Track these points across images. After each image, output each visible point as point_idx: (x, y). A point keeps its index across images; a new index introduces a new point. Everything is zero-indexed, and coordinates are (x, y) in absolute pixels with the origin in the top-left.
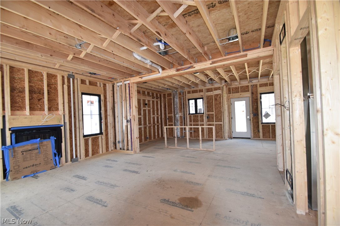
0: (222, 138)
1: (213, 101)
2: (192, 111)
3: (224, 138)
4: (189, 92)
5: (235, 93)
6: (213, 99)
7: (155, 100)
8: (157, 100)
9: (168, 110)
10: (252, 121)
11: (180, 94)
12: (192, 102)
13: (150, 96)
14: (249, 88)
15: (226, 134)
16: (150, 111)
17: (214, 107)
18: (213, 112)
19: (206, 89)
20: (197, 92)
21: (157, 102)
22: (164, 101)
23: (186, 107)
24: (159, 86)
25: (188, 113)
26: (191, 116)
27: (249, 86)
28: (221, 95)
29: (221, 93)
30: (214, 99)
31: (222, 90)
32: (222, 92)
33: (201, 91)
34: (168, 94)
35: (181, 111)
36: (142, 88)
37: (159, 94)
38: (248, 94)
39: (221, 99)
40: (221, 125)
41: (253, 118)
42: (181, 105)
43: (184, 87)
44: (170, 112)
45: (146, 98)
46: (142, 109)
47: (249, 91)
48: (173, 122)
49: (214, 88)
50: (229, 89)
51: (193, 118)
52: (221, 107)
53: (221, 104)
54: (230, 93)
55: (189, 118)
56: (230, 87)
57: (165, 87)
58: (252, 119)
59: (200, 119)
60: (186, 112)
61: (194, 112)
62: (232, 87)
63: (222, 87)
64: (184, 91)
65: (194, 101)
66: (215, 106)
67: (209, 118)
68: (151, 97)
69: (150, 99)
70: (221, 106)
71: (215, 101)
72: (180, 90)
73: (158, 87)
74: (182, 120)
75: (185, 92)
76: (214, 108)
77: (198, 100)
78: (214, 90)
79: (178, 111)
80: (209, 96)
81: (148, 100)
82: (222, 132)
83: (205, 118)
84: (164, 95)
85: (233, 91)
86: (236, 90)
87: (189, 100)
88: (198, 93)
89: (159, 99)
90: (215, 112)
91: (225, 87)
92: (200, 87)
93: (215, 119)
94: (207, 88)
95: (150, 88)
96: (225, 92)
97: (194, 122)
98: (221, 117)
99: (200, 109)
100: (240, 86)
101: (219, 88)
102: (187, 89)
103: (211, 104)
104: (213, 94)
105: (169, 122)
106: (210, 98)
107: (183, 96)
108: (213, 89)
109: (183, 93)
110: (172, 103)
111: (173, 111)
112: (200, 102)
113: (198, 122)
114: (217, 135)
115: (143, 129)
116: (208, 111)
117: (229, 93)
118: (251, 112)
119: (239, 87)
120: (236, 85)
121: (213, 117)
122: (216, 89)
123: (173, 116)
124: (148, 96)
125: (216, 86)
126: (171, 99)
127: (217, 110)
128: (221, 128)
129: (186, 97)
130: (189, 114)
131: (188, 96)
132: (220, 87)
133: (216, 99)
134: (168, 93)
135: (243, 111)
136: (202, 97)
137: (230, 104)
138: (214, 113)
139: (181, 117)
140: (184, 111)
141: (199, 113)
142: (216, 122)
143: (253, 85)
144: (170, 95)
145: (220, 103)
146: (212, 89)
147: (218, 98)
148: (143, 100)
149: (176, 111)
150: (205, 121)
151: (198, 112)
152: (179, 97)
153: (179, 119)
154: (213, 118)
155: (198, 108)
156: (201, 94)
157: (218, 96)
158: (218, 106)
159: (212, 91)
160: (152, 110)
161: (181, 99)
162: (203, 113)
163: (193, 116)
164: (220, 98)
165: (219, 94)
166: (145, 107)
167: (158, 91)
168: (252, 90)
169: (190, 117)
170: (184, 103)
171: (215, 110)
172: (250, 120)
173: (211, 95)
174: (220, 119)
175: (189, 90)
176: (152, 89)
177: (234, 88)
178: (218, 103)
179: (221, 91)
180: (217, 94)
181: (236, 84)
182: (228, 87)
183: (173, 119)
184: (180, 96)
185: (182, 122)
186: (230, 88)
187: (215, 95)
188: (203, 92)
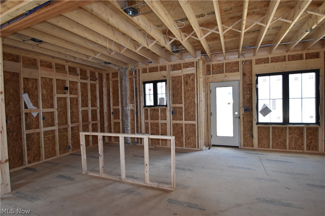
0: (195, 147)
1: (181, 86)
2: (150, 102)
3: (198, 148)
4: (145, 71)
5: (217, 73)
6: (181, 83)
7: (89, 82)
8: (93, 82)
9: (113, 100)
10: (242, 120)
11: (131, 74)
12: (149, 87)
13: (77, 75)
14: (239, 66)
15: (202, 141)
16: (77, 101)
17: (183, 95)
18: (182, 103)
19: (171, 65)
20: (157, 71)
21: (93, 87)
22: (107, 84)
23: (140, 95)
24: (88, 57)
25: (142, 105)
26: (147, 109)
27: (238, 62)
28: (195, 76)
29: (194, 72)
30: (184, 83)
31: (197, 67)
32: (197, 71)
33: (163, 68)
34: (113, 74)
35: (132, 102)
36: (53, 57)
37: (97, 74)
38: (238, 76)
39: (194, 83)
40: (194, 125)
41: (243, 115)
42: (132, 91)
43: (136, 62)
44: (116, 103)
45: (67, 76)
46: (56, 96)
47: (239, 71)
48: (120, 118)
49: (184, 64)
50: (208, 66)
51: (150, 113)
52: (194, 96)
53: (194, 91)
54: (210, 74)
55: (143, 112)
56: (209, 63)
57: (96, 57)
58: (242, 117)
59: (161, 115)
60: (140, 102)
61: (152, 104)
62: (213, 63)
63: (197, 62)
64: (137, 68)
65: (152, 85)
66: (185, 94)
67: (175, 113)
68: (79, 77)
69: (77, 79)
70: (194, 94)
71: (184, 86)
72: (130, 67)
73: (85, 58)
74: (134, 116)
75: (139, 70)
76: (183, 98)
77: (159, 84)
78: (184, 68)
79: (128, 101)
80: (176, 77)
81: (70, 81)
82: (195, 136)
83: (168, 114)
84: (108, 75)
85: (214, 71)
86: (219, 69)
87: (145, 83)
88: (159, 72)
89: (98, 81)
90: (185, 104)
91: (201, 62)
92: (162, 62)
93: (185, 115)
94: (173, 63)
95: (73, 60)
96: (201, 71)
97: (153, 119)
98: (194, 112)
99: (162, 99)
100: (225, 62)
101: (191, 65)
102: (141, 66)
103: (179, 91)
104: (182, 73)
105: (115, 118)
106: (177, 80)
107: (136, 78)
108: (182, 66)
109: (135, 72)
110: (119, 88)
111: (120, 101)
112: (162, 87)
113: (158, 119)
114: (187, 141)
115: (57, 133)
116: (174, 103)
117: (207, 74)
118: (241, 105)
119: (223, 64)
120: (219, 61)
121: (182, 111)
122: (187, 65)
123: (120, 109)
124: (69, 74)
125: (188, 59)
126: (118, 80)
127: (188, 101)
128: (194, 130)
129: (139, 79)
130: (145, 106)
131: (144, 77)
132: (193, 63)
133: (187, 83)
134: (113, 71)
135: (229, 103)
136: (165, 79)
137: (209, 92)
138: (183, 105)
139: (132, 111)
140: (137, 102)
141: (159, 106)
142: (185, 120)
143: (246, 61)
144: (115, 75)
145: (193, 89)
146: (180, 65)
147: (190, 81)
148: (57, 80)
149: (124, 101)
150: (168, 118)
151: (158, 104)
152: (130, 79)
153: (129, 113)
154: (181, 114)
155: (159, 96)
156: (164, 73)
157: (190, 77)
158: (189, 95)
159: (181, 69)
160: (80, 98)
161: (133, 81)
162: (166, 106)
163: (151, 110)
164: (193, 80)
165: (192, 74)
166: (65, 93)
167: (96, 68)
168: (243, 69)
169: (146, 111)
170: (136, 89)
171: (185, 100)
172: (239, 118)
173: (179, 75)
174: (192, 116)
175: (144, 66)
176: (76, 61)
177: (215, 65)
178: (190, 89)
179: (195, 68)
180: (188, 75)
181: (219, 59)
182: (206, 64)
183: (120, 113)
184: (131, 77)
185: (134, 118)
186: (210, 65)
187: (186, 75)
188: (166, 70)
